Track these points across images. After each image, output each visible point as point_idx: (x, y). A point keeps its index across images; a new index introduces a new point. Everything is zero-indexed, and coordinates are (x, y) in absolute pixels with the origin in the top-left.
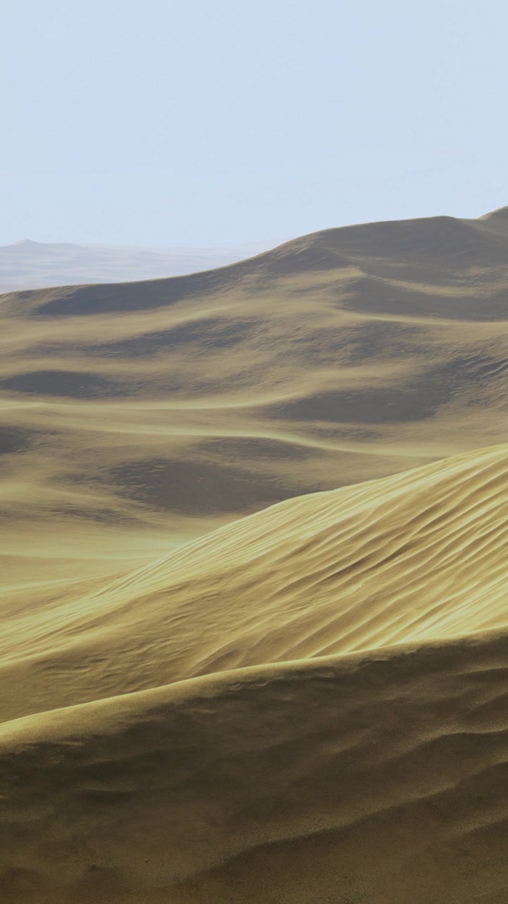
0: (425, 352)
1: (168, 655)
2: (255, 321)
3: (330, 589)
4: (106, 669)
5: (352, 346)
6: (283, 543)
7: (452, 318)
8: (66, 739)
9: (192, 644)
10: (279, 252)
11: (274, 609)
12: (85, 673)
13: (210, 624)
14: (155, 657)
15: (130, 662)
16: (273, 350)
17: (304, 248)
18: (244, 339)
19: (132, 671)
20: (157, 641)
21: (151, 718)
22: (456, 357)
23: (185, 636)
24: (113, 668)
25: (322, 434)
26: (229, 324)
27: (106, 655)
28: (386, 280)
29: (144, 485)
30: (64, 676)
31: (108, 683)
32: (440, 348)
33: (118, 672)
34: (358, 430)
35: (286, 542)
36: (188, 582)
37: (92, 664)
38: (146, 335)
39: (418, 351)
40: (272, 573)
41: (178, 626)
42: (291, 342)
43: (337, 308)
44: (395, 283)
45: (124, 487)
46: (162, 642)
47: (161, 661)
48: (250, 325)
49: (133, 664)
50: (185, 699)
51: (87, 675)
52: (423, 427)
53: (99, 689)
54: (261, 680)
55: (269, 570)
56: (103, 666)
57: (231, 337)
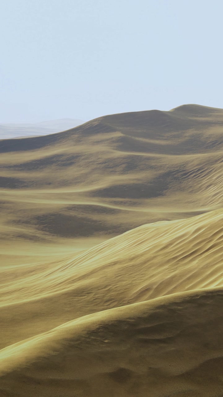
0: (155, 168)
1: (119, 290)
2: (79, 155)
3: (183, 263)
4: (94, 296)
5: (124, 166)
6: (155, 245)
7: (163, 154)
8: (127, 319)
9: (128, 286)
10: (86, 125)
11: (160, 271)
12: (85, 298)
13: (134, 278)
14: (114, 291)
15: (103, 293)
16: (89, 167)
17: (96, 123)
18: (75, 163)
19: (105, 297)
20: (112, 285)
21: (158, 311)
22: (168, 170)
23: (124, 283)
24: (96, 296)
25: (116, 203)
26: (68, 156)
27: (92, 291)
28: (133, 137)
29: (47, 225)
30: (76, 299)
31: (96, 302)
32: (161, 166)
33: (99, 297)
34: (131, 201)
35: (156, 244)
36: (117, 261)
37: (87, 295)
38: (33, 161)
39: (151, 168)
40: (155, 257)
41: (119, 279)
42: (96, 164)
43: (114, 149)
44: (137, 139)
45: (38, 226)
46: (115, 285)
47: (117, 293)
48: (77, 157)
49: (105, 294)
50: (169, 303)
51: (86, 299)
52: (159, 200)
53: (93, 305)
54: (197, 295)
55: (152, 256)
56: (92, 295)
57: (69, 162)
